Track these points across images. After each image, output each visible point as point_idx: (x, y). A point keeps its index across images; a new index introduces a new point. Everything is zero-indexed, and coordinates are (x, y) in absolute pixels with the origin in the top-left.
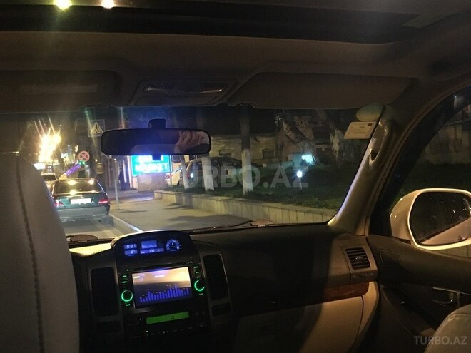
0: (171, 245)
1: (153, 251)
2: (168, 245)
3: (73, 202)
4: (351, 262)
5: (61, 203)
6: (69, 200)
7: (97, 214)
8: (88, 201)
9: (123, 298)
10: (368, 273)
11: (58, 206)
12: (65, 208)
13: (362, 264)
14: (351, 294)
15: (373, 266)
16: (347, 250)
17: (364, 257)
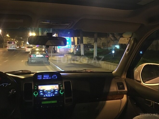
0: (54, 77)
1: (47, 78)
2: (53, 77)
3: (37, 56)
4: (118, 87)
5: (33, 56)
6: (36, 55)
7: (45, 60)
8: (42, 56)
9: (34, 94)
10: (124, 91)
11: (32, 57)
12: (34, 58)
13: (122, 88)
14: (117, 99)
15: (126, 89)
16: (117, 83)
17: (123, 86)
